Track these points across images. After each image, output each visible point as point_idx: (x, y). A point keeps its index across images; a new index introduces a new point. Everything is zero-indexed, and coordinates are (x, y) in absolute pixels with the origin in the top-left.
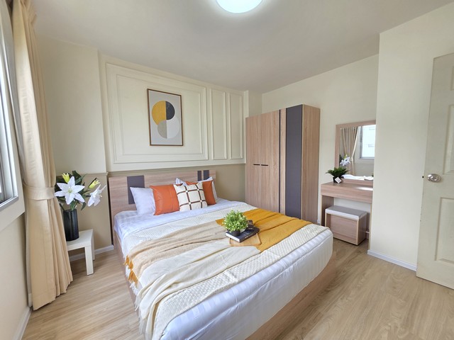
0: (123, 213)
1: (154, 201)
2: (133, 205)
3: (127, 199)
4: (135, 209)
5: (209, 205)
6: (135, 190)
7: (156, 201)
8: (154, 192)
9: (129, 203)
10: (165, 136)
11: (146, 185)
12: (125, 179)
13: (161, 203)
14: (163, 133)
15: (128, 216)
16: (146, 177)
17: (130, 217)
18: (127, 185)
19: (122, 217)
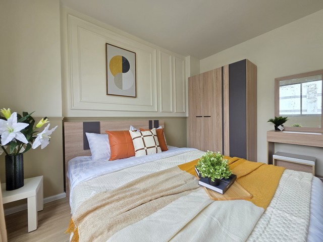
0: (78, 158)
1: (109, 146)
2: (87, 151)
3: (82, 144)
4: (90, 154)
5: (163, 150)
6: (90, 136)
7: (111, 146)
8: (110, 138)
9: (84, 149)
10: (121, 87)
11: (101, 132)
12: (81, 125)
13: (116, 148)
14: (119, 84)
15: (82, 161)
16: (102, 124)
17: (84, 163)
18: (82, 130)
19: (76, 162)
